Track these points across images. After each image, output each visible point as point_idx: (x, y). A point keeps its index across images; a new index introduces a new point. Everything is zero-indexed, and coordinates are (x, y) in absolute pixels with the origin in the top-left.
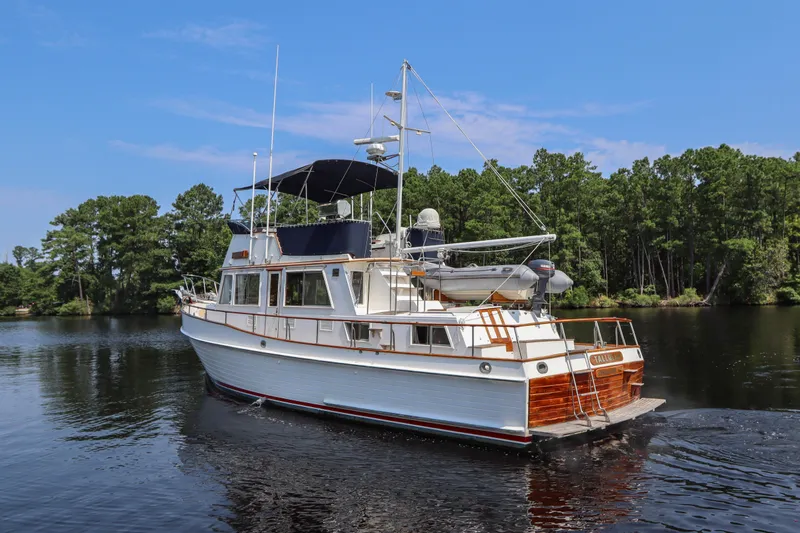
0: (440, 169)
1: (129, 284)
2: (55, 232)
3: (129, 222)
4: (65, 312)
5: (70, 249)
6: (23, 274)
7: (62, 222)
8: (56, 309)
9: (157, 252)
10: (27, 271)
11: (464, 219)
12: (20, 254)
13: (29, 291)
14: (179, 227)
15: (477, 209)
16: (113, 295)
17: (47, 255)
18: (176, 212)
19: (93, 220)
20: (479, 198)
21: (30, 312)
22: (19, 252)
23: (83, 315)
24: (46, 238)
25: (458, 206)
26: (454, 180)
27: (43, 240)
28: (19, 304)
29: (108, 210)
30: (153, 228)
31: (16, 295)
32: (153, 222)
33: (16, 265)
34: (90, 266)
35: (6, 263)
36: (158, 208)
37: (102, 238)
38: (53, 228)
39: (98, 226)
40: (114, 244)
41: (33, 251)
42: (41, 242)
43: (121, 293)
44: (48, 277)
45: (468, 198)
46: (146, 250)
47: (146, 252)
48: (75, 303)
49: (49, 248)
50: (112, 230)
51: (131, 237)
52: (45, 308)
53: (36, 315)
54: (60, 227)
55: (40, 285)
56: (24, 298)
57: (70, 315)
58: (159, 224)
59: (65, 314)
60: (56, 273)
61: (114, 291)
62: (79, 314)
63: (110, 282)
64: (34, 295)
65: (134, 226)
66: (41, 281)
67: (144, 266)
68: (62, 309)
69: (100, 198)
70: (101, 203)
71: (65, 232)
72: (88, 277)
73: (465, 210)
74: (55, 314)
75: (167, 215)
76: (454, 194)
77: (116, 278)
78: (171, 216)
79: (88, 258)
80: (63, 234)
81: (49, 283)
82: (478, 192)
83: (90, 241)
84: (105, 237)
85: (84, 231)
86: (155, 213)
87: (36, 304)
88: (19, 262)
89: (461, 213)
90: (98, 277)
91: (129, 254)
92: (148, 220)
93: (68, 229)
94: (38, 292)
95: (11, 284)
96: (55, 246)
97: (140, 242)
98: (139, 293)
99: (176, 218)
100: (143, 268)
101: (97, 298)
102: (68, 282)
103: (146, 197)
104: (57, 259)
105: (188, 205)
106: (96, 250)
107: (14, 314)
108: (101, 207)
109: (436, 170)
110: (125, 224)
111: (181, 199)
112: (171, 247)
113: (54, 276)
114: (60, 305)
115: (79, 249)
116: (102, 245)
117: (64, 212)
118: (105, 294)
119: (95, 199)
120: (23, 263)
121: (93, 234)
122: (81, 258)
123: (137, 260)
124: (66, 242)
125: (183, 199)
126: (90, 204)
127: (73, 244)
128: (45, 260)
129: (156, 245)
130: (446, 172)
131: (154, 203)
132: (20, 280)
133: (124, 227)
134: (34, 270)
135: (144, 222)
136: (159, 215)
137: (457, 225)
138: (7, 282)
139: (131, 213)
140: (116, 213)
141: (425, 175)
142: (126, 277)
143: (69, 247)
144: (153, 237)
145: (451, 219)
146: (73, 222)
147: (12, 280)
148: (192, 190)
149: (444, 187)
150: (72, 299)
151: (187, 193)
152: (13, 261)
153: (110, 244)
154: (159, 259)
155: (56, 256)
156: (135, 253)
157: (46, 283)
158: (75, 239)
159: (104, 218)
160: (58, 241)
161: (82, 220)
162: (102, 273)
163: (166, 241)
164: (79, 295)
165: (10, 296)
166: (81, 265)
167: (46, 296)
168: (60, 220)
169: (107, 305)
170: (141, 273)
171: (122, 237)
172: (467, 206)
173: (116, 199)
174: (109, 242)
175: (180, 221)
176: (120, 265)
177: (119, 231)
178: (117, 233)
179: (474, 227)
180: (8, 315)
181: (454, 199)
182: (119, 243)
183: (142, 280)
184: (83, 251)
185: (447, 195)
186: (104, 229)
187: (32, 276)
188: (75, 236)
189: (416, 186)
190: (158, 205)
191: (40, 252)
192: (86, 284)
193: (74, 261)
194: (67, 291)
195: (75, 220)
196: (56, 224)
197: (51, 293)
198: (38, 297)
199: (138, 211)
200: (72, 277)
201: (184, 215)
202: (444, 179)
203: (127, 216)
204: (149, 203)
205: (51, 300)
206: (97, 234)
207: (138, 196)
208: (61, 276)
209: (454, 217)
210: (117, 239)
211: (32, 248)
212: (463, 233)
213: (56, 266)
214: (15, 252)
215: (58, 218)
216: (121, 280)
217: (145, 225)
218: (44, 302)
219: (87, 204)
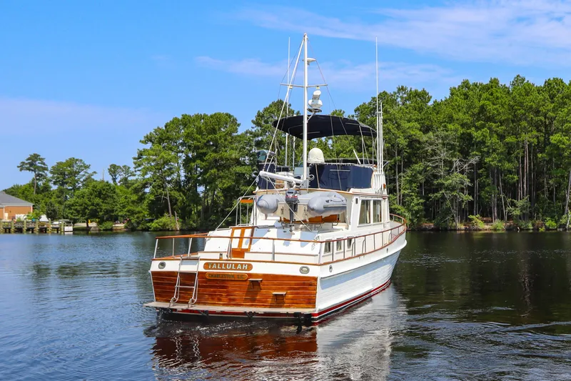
0: (524, 80)
1: (213, 201)
2: (145, 150)
3: (212, 140)
4: (156, 228)
5: (159, 168)
6: (117, 191)
7: (151, 141)
8: (148, 224)
9: (238, 169)
10: (121, 188)
11: (549, 133)
12: (114, 172)
13: (124, 207)
14: (259, 144)
15: (563, 122)
16: (199, 212)
17: (138, 173)
18: (256, 129)
19: (178, 138)
20: (566, 110)
21: (126, 227)
22: (114, 170)
23: (172, 230)
24: (137, 156)
25: (543, 118)
26: (539, 90)
27: (135, 159)
28: (115, 219)
29: (192, 129)
30: (234, 146)
31: (113, 211)
32: (234, 139)
33: (111, 182)
34: (178, 183)
35: (103, 181)
36: (239, 125)
37: (187, 156)
38: (143, 147)
39: (183, 144)
40: (198, 161)
41: (126, 169)
42: (133, 160)
43: (206, 209)
44: (140, 194)
45: (554, 110)
46: (228, 167)
47: (228, 170)
48: (166, 219)
49: (139, 166)
50: (197, 148)
51: (213, 155)
52: (138, 223)
53: (131, 230)
54: (149, 145)
55: (133, 202)
56: (120, 214)
57: (161, 230)
58: (239, 142)
59: (156, 230)
60: (147, 190)
61: (200, 208)
62: (168, 230)
63: (196, 199)
64: (128, 211)
65: (216, 145)
66: (134, 197)
67: (227, 183)
68: (154, 225)
69: (184, 116)
70: (185, 121)
71: (154, 150)
72: (176, 194)
73: (551, 124)
74: (147, 229)
75: (247, 133)
76: (538, 105)
77: (202, 195)
78: (251, 133)
79: (175, 176)
80: (152, 153)
81: (141, 199)
82: (565, 103)
83: (177, 158)
84: (190, 155)
85: (171, 149)
86: (236, 130)
87: (130, 220)
88: (114, 180)
89: (546, 126)
90: (184, 194)
91: (212, 171)
92: (229, 138)
93: (156, 147)
94: (130, 208)
95: (109, 200)
96: (145, 165)
97: (223, 160)
98: (223, 211)
99: (256, 135)
100: (225, 185)
101: (184, 214)
102: (158, 199)
103: (227, 114)
104: (148, 176)
105: (266, 122)
106: (182, 168)
107: (111, 230)
108: (185, 125)
109: (519, 80)
110: (208, 141)
111: (260, 116)
112: (252, 165)
113: (145, 193)
114: (151, 221)
115: (167, 167)
116: (187, 162)
117: (152, 131)
118: (192, 211)
119: (180, 117)
120: (117, 181)
121: (179, 152)
122: (169, 176)
123: (220, 177)
124: (155, 160)
125: (263, 116)
126: (175, 122)
127: (162, 162)
128: (137, 177)
129: (238, 163)
130: (531, 82)
131: (235, 120)
132: (115, 196)
133: (206, 145)
134: (128, 187)
135: (225, 140)
136: (239, 133)
137: (542, 139)
138: (104, 199)
139: (213, 131)
140: (200, 131)
141: (507, 86)
142: (210, 194)
143: (157, 164)
144: (235, 154)
145: (535, 133)
146: (161, 141)
147: (108, 196)
148: (270, 106)
149: (528, 98)
150: (162, 215)
151: (266, 110)
152: (109, 179)
153: (194, 162)
154: (241, 175)
155: (146, 174)
156: (218, 171)
157: (138, 199)
158: (163, 157)
159: (188, 136)
160: (147, 159)
161: (168, 138)
162: (189, 190)
163: (247, 158)
164: (168, 212)
165: (107, 212)
166: (169, 182)
167: (139, 212)
168: (149, 139)
169: (194, 222)
170: (224, 191)
171: (205, 154)
172: (552, 119)
173: (199, 117)
174: (194, 159)
175: (260, 138)
176: (204, 182)
177: (202, 148)
178: (201, 151)
179: (560, 141)
180: (106, 230)
181: (538, 112)
182: (203, 161)
183: (225, 196)
184: (170, 169)
185: (531, 107)
186: (189, 147)
187: (125, 193)
188: (163, 154)
189: (497, 98)
190: (238, 122)
191: (132, 169)
192: (174, 202)
193: (163, 178)
194: (158, 208)
195: (162, 138)
196: (145, 142)
197: (143, 208)
198: (132, 213)
199: (220, 129)
200: (161, 194)
201: (264, 132)
202: (528, 90)
203: (209, 134)
204: (230, 121)
205: (144, 216)
206: (182, 152)
207: (220, 114)
208: (152, 193)
209: (539, 131)
210: (201, 156)
211: (125, 166)
212: (548, 147)
213: (146, 184)
214: (110, 170)
215: (147, 137)
216: (205, 197)
217: (226, 143)
218: (138, 218)
219: (172, 122)
